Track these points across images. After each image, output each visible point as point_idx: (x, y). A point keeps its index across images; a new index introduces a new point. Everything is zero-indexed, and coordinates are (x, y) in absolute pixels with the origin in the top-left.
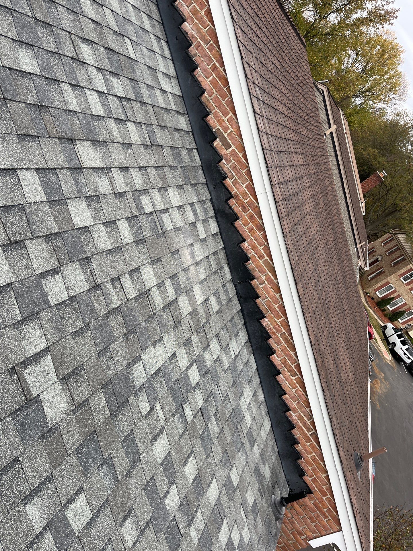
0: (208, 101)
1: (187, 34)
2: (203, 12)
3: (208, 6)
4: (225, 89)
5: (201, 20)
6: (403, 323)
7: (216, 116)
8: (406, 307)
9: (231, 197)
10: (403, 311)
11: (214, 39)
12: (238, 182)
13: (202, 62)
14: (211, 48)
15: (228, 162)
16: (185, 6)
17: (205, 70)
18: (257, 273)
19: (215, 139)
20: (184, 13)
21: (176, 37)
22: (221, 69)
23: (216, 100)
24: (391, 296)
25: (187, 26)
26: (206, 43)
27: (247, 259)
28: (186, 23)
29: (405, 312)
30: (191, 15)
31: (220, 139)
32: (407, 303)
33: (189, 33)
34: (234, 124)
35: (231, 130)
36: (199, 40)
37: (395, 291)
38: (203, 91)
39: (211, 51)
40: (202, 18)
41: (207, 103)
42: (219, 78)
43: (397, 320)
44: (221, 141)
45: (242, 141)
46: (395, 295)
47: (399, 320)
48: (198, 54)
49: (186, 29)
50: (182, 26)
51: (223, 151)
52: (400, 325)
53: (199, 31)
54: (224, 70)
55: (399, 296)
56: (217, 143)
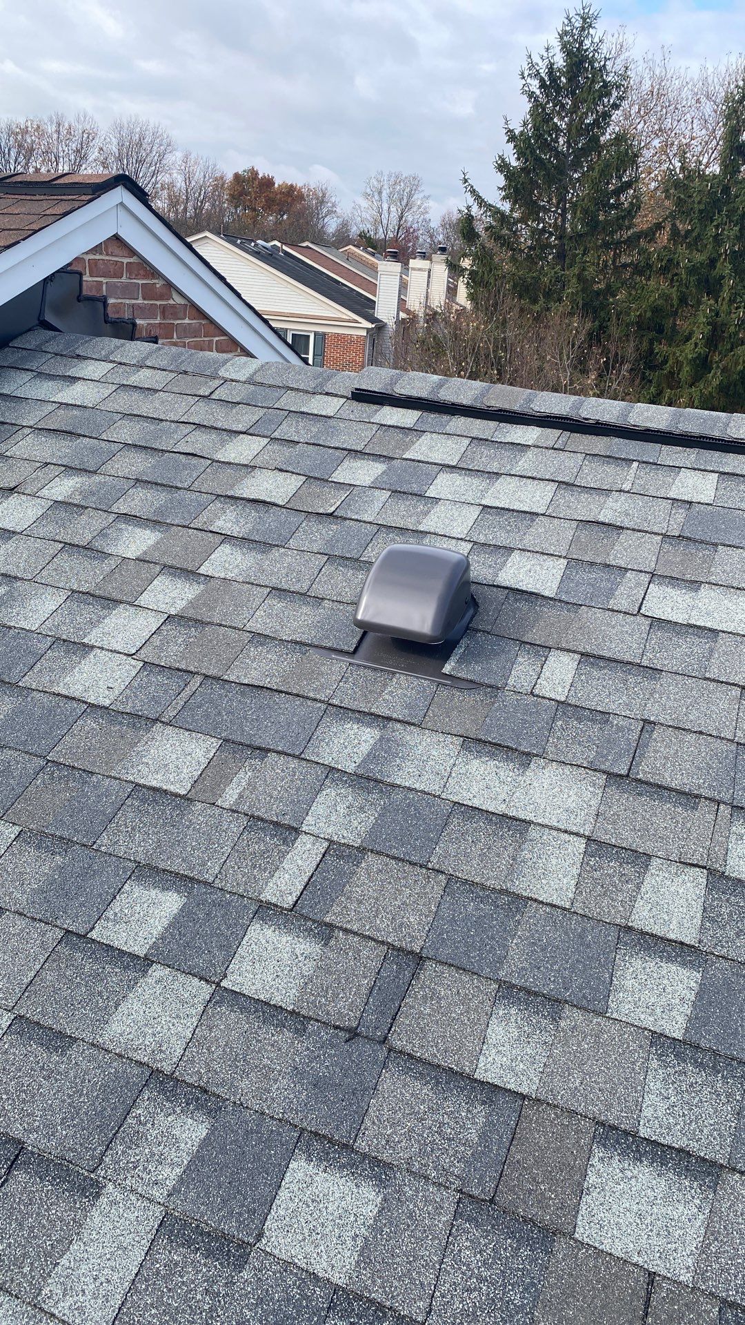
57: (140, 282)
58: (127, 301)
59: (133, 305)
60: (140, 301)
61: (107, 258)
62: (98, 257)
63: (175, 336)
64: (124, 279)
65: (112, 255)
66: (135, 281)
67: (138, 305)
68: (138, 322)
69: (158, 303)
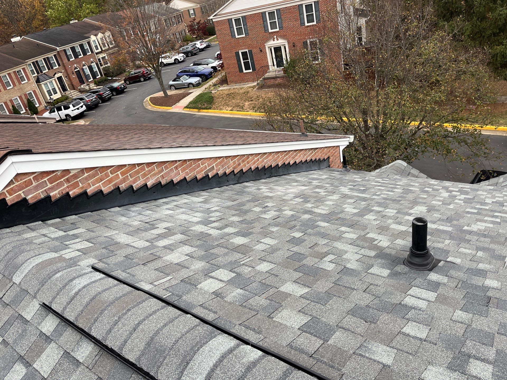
0: (190, 176)
1: (154, 184)
2: (147, 169)
3: (144, 165)
4: (188, 163)
5: (150, 172)
6: (40, 103)
7: (198, 173)
8: (23, 97)
9: (233, 171)
10: (27, 100)
11: (162, 165)
12: (229, 165)
13: (171, 176)
14: (166, 168)
15: (219, 170)
16: (138, 182)
17: (176, 175)
18: (263, 164)
19: (208, 175)
20: (142, 184)
21: (154, 193)
22: (178, 163)
23: (191, 171)
24: (11, 107)
25: (150, 184)
26: (162, 170)
27: (258, 168)
28: (147, 184)
29: (28, 100)
30: (145, 178)
31: (209, 172)
32: (19, 95)
33: (154, 182)
34: (204, 161)
35: (206, 164)
36: (159, 176)
37: (6, 103)
38: (185, 179)
39: (168, 168)
40: (149, 170)
41: (191, 177)
42: (182, 166)
43: (36, 108)
44: (210, 172)
45: (213, 158)
46: (10, 104)
47: (36, 106)
48: (166, 178)
49: (152, 184)
50: (149, 187)
51: (214, 172)
52: (41, 106)
53: (155, 175)
54: (179, 161)
55: (11, 101)
56: (210, 175)
57: (46, 179)
58: (41, 191)
59: (45, 190)
60: (49, 186)
61: (19, 183)
62: (12, 186)
63: (80, 184)
64: (34, 184)
65: (21, 180)
66: (42, 181)
67: (49, 188)
68: (51, 194)
69: (62, 180)
